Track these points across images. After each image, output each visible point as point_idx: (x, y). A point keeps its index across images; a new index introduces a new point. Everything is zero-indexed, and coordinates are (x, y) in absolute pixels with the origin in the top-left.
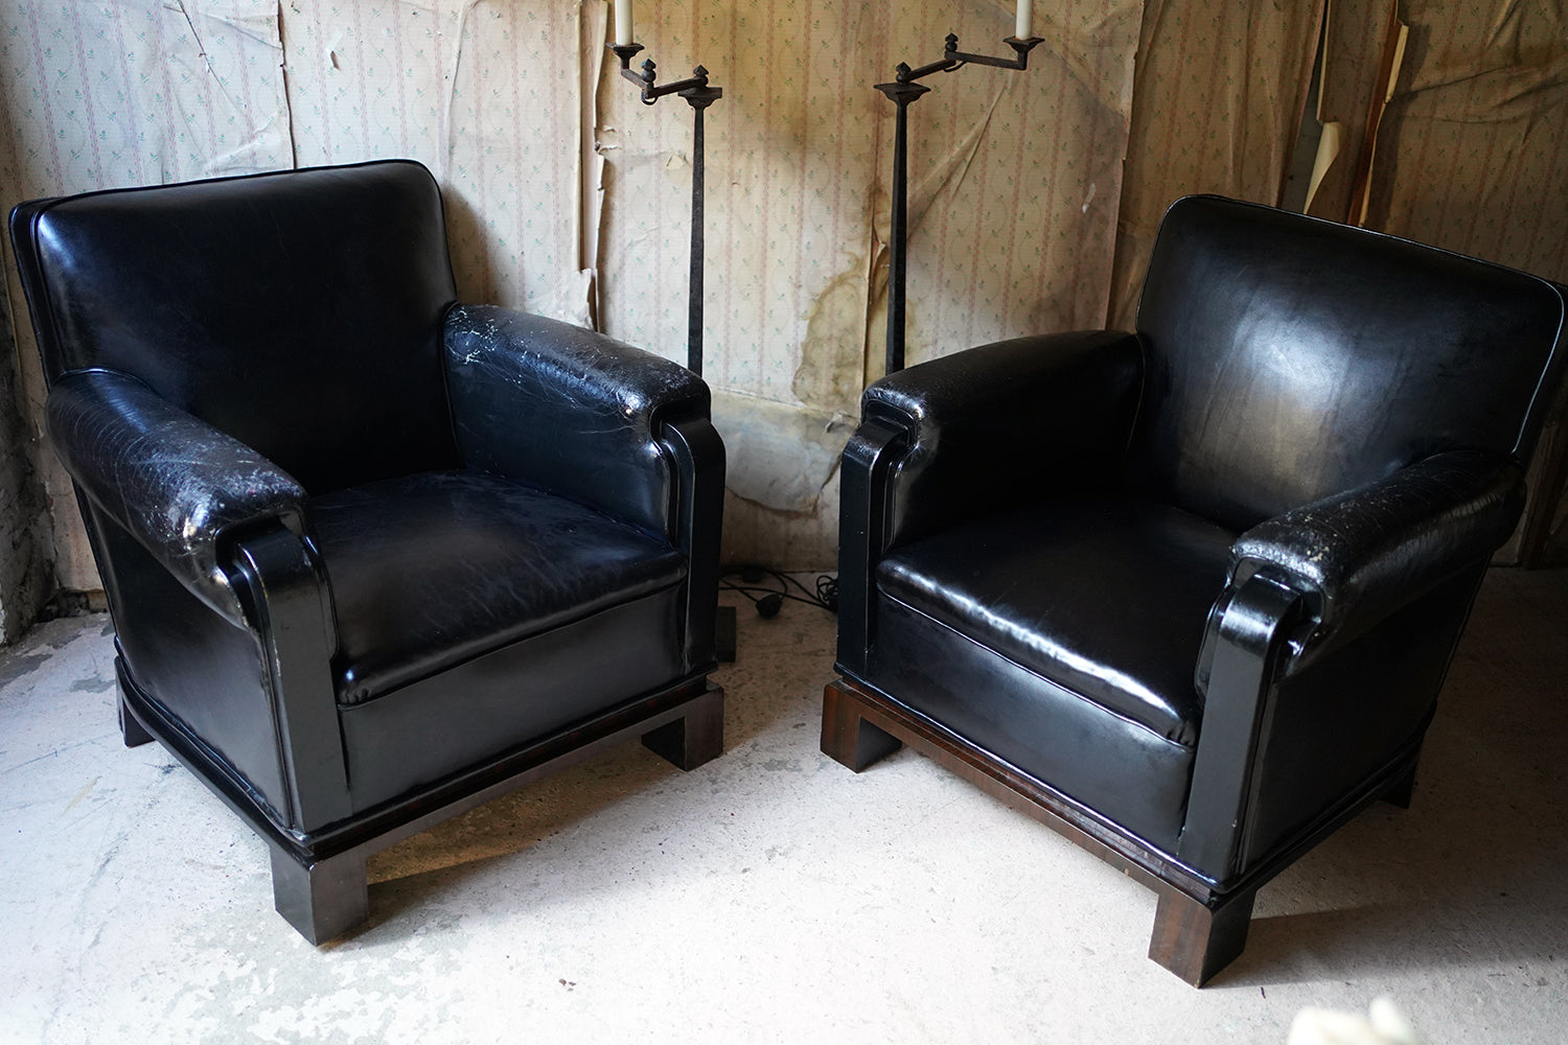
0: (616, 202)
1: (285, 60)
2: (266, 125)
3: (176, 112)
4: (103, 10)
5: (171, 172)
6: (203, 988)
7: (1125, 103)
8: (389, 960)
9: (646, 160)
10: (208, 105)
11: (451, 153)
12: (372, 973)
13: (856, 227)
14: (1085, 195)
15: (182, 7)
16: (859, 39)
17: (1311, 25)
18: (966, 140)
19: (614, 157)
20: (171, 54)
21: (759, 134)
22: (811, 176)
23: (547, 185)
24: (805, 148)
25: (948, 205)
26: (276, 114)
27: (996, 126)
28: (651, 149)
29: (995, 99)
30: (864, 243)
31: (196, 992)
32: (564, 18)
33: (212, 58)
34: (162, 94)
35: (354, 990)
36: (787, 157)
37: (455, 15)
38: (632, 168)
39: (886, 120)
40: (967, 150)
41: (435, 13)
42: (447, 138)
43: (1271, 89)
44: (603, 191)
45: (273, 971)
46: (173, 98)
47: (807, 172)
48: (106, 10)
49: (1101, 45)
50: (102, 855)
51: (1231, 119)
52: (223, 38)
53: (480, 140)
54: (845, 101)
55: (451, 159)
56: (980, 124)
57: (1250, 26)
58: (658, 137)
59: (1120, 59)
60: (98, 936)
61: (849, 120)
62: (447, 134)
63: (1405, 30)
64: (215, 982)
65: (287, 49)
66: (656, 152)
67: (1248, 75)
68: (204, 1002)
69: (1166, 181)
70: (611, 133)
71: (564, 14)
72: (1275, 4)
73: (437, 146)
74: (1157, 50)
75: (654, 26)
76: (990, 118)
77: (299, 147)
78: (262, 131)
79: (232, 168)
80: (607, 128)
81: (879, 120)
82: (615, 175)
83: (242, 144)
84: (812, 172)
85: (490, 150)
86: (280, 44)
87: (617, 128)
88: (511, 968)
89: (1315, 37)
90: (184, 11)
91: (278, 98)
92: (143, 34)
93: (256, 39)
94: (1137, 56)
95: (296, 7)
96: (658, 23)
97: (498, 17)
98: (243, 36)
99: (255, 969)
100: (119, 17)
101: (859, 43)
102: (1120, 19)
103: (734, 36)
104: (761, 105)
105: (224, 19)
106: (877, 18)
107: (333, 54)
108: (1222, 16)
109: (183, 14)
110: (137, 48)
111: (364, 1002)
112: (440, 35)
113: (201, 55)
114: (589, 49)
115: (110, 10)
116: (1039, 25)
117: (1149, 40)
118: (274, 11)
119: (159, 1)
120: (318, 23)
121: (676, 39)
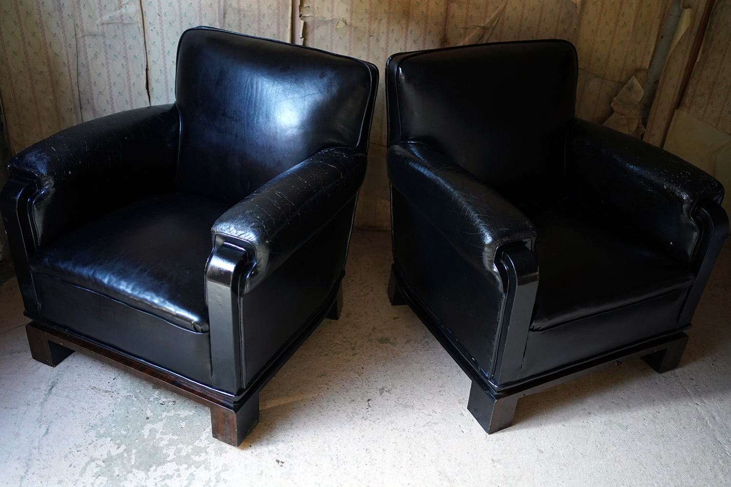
0: (309, 44)
2: (128, 1)
5: (79, 24)
6: (100, 460)
8: (191, 447)
9: (326, 23)
11: (224, 17)
12: (183, 453)
18: (493, 15)
19: (309, 21)
21: (385, 10)
22: (411, 33)
23: (274, 34)
24: (408, 18)
27: (509, 10)
28: (328, 16)
31: (96, 462)
35: (174, 462)
36: (399, 23)
38: (318, 27)
39: (452, 4)
40: (493, 21)
42: (222, 9)
44: (303, 39)
45: (134, 451)
47: (409, 30)
50: (50, 383)
51: (634, 6)
53: (239, 10)
55: (224, 21)
56: (501, 7)
58: (332, 11)
60: (48, 430)
61: (432, 4)
62: (222, 7)
64: (105, 457)
66: (330, 19)
68: (100, 468)
69: (596, 39)
70: (308, 8)
73: (217, 13)
76: (506, 4)
77: (145, 12)
78: (126, 4)
79: (111, 23)
80: (305, 5)
81: (448, 4)
82: (309, 30)
83: (116, 10)
84: (412, 30)
85: (244, 16)
87: (311, 6)
88: (252, 453)
99: (125, 450)
111: (179, 470)
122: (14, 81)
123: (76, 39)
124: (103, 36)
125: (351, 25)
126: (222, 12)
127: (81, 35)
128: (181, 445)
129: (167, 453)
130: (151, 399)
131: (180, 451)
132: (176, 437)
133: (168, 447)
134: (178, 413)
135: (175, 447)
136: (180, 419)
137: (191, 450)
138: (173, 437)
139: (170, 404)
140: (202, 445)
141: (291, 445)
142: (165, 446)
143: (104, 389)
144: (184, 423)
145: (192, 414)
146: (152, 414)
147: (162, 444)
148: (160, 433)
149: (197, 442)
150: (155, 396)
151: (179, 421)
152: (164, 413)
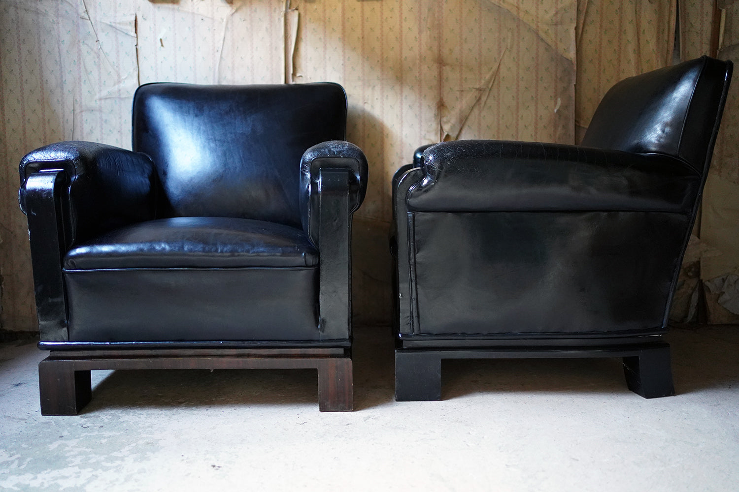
1: (137, 43)
2: (126, 76)
3: (82, 69)
4: (51, 20)
5: (78, 100)
7: (572, 55)
8: (106, 456)
10: (99, 66)
12: (93, 461)
13: (431, 125)
14: (556, 103)
15: (89, 17)
16: (428, 26)
17: (670, 12)
18: (488, 77)
20: (82, 41)
21: (378, 76)
22: (406, 98)
24: (402, 83)
25: (480, 112)
26: (132, 70)
27: (503, 70)
29: (502, 55)
30: (436, 134)
32: (277, 20)
33: (102, 42)
34: (76, 61)
35: (77, 467)
36: (393, 88)
37: (222, 20)
39: (444, 68)
40: (489, 82)
41: (212, 19)
43: (652, 45)
45: (29, 459)
46: (82, 62)
47: (404, 95)
48: (53, 20)
51: (633, 62)
52: (108, 33)
54: (422, 59)
56: (495, 68)
57: (637, 12)
59: (567, 31)
61: (425, 68)
63: (724, 11)
65: (139, 38)
67: (639, 40)
70: (301, 78)
71: (277, 19)
72: (649, 1)
74: (587, 28)
75: (322, 23)
76: (500, 64)
78: (124, 79)
79: (109, 98)
80: (298, 75)
81: (440, 67)
83: (114, 85)
84: (406, 96)
86: (135, 35)
87: (303, 75)
88: (183, 460)
89: (673, 17)
90: (90, 19)
91: (133, 62)
92: (69, 31)
93: (124, 33)
94: (576, 29)
95: (144, 17)
96: (324, 21)
97: (244, 20)
98: (118, 31)
99: (18, 458)
100: (59, 23)
101: (428, 28)
102: (565, 10)
103: (363, 27)
104: (378, 61)
105: (109, 23)
106: (436, 15)
107: (161, 40)
108: (620, 9)
109: (89, 21)
110: (66, 38)
111: (80, 472)
112: (215, 30)
113: (97, 41)
114: (289, 35)
115: (54, 20)
116: (522, 15)
117: (582, 22)
118: (134, 19)
119: (78, 15)
120: (155, 25)
121: (333, 29)
122: (9, 159)
123: (74, 114)
124: (100, 111)
127: (79, 111)
128: (94, 455)
129: (71, 461)
130: (74, 424)
131: (90, 459)
132: (90, 450)
133: (75, 456)
134: (103, 433)
135: (85, 456)
136: (102, 437)
137: (103, 459)
138: (86, 450)
139: (95, 428)
140: (120, 455)
141: (236, 455)
142: (72, 455)
143: (20, 417)
144: (106, 440)
145: (120, 433)
146: (69, 434)
147: (68, 454)
148: (72, 447)
149: (115, 453)
150: (80, 423)
151: (100, 439)
152: (86, 434)
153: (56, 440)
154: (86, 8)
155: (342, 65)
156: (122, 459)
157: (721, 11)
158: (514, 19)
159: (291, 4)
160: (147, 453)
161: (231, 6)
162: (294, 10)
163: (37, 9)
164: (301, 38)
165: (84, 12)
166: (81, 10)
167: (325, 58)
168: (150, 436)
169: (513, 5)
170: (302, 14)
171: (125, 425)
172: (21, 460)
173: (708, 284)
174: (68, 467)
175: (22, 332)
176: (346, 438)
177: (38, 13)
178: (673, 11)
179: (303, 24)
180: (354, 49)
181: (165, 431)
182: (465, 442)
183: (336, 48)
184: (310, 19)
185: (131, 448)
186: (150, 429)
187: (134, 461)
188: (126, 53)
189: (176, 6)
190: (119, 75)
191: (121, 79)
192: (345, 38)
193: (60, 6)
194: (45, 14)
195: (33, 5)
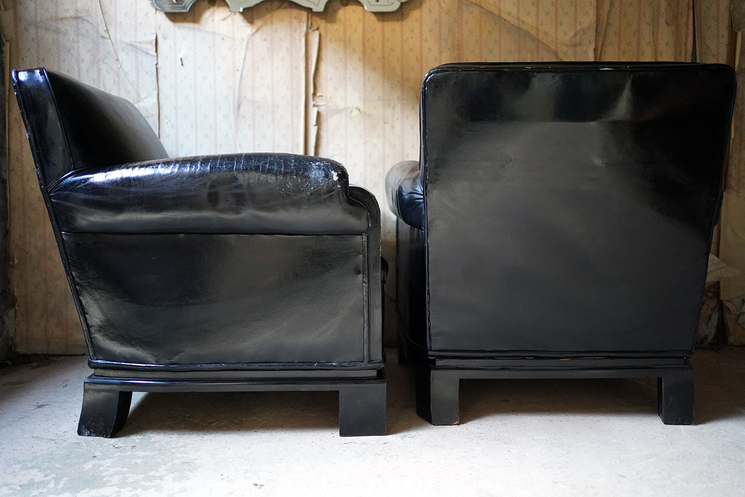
0: (323, 133)
1: (157, 62)
2: (146, 95)
4: (71, 39)
6: (16, 485)
8: (143, 476)
9: (339, 111)
10: (118, 85)
11: (239, 108)
12: (131, 480)
15: (109, 36)
17: (687, 34)
19: (322, 110)
20: (102, 60)
21: (398, 96)
23: (288, 125)
26: (151, 89)
28: (341, 105)
33: (122, 62)
34: (96, 79)
35: (116, 487)
37: (243, 39)
38: (332, 116)
41: (233, 38)
42: (237, 101)
44: (316, 127)
45: (65, 479)
46: (101, 81)
48: (73, 39)
49: (575, 46)
53: (254, 102)
55: (238, 113)
57: (655, 34)
58: (346, 99)
59: (586, 52)
62: (237, 99)
63: (740, 34)
64: (25, 483)
65: (159, 57)
66: (343, 107)
68: (13, 490)
70: (321, 97)
71: (297, 39)
72: (666, 23)
73: (232, 105)
74: (605, 49)
75: (343, 43)
77: (162, 106)
78: (143, 98)
80: (318, 94)
82: (323, 119)
85: (258, 107)
86: (155, 54)
87: (324, 95)
88: (223, 479)
89: (690, 40)
90: (110, 39)
91: (152, 81)
92: (90, 50)
93: (144, 52)
94: (595, 50)
95: (165, 36)
96: (345, 42)
97: (265, 40)
98: (138, 50)
99: (54, 478)
100: (79, 42)
101: (448, 48)
102: (584, 31)
103: (383, 47)
104: (398, 82)
105: (129, 42)
106: (456, 36)
107: (181, 59)
108: (638, 30)
109: (109, 41)
110: (86, 57)
111: (120, 492)
112: (235, 49)
113: (117, 60)
114: (310, 55)
115: (75, 39)
116: (541, 36)
117: (600, 43)
118: (154, 38)
119: (99, 34)
120: (175, 44)
121: (354, 49)
122: (25, 178)
125: (365, 113)
126: (236, 104)
128: (131, 475)
129: (109, 480)
130: (105, 445)
131: (127, 478)
132: (126, 469)
133: (112, 476)
134: (136, 453)
135: (121, 476)
136: (137, 457)
137: (141, 478)
138: (122, 469)
139: (127, 448)
140: (158, 474)
141: (276, 474)
142: (109, 475)
143: (49, 438)
144: (141, 460)
145: (153, 454)
146: (102, 454)
147: (104, 474)
148: (107, 467)
149: (153, 472)
150: (111, 443)
151: (135, 459)
152: (118, 454)
153: (89, 460)
154: (106, 27)
155: (362, 84)
156: (161, 478)
157: (736, 34)
158: (533, 40)
159: (312, 24)
160: (185, 472)
161: (251, 26)
162: (314, 30)
163: (58, 28)
164: (321, 58)
165: (105, 31)
166: (102, 29)
167: (346, 78)
168: (185, 456)
169: (533, 26)
170: (323, 34)
171: (157, 445)
172: (57, 480)
173: (727, 304)
174: (106, 486)
175: (36, 355)
176: (386, 456)
177: (58, 32)
178: (690, 33)
179: (323, 44)
180: (374, 69)
181: (199, 450)
182: (507, 459)
183: (356, 68)
184: (331, 39)
185: (167, 467)
186: (184, 449)
187: (173, 480)
188: (146, 72)
189: (196, 26)
190: (138, 94)
191: (141, 97)
192: (366, 58)
193: (81, 25)
194: (65, 34)
195: (54, 24)
